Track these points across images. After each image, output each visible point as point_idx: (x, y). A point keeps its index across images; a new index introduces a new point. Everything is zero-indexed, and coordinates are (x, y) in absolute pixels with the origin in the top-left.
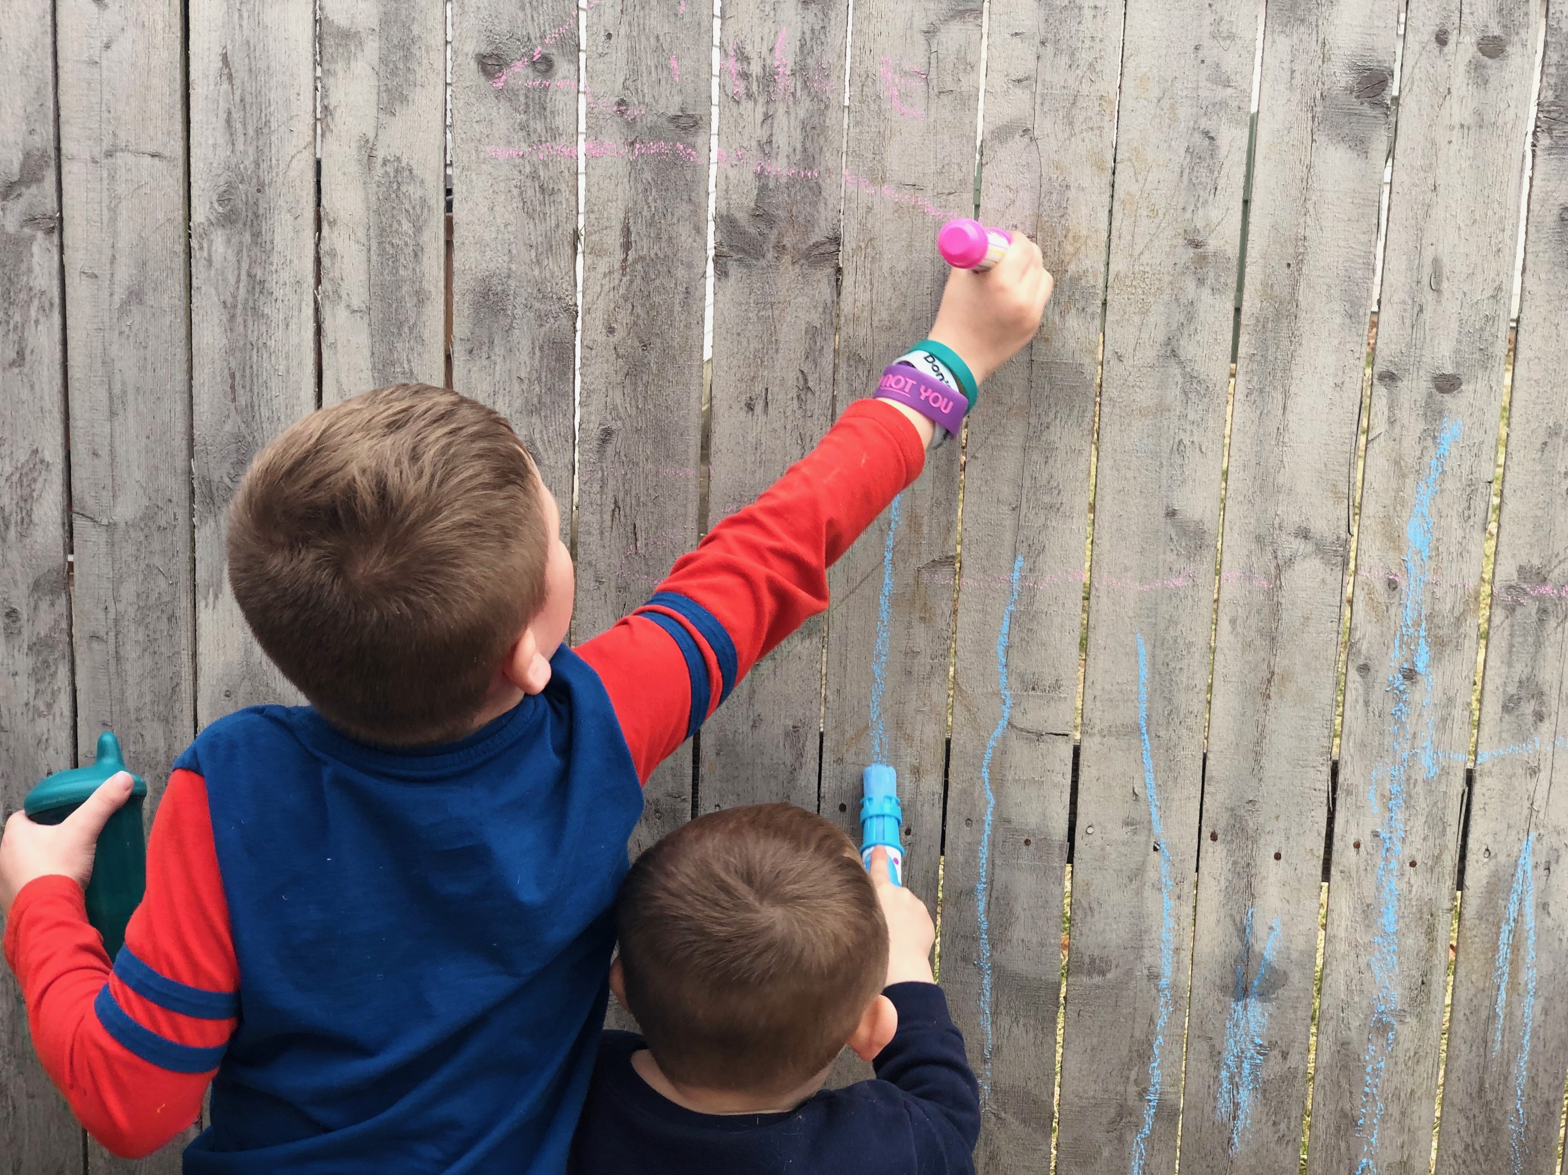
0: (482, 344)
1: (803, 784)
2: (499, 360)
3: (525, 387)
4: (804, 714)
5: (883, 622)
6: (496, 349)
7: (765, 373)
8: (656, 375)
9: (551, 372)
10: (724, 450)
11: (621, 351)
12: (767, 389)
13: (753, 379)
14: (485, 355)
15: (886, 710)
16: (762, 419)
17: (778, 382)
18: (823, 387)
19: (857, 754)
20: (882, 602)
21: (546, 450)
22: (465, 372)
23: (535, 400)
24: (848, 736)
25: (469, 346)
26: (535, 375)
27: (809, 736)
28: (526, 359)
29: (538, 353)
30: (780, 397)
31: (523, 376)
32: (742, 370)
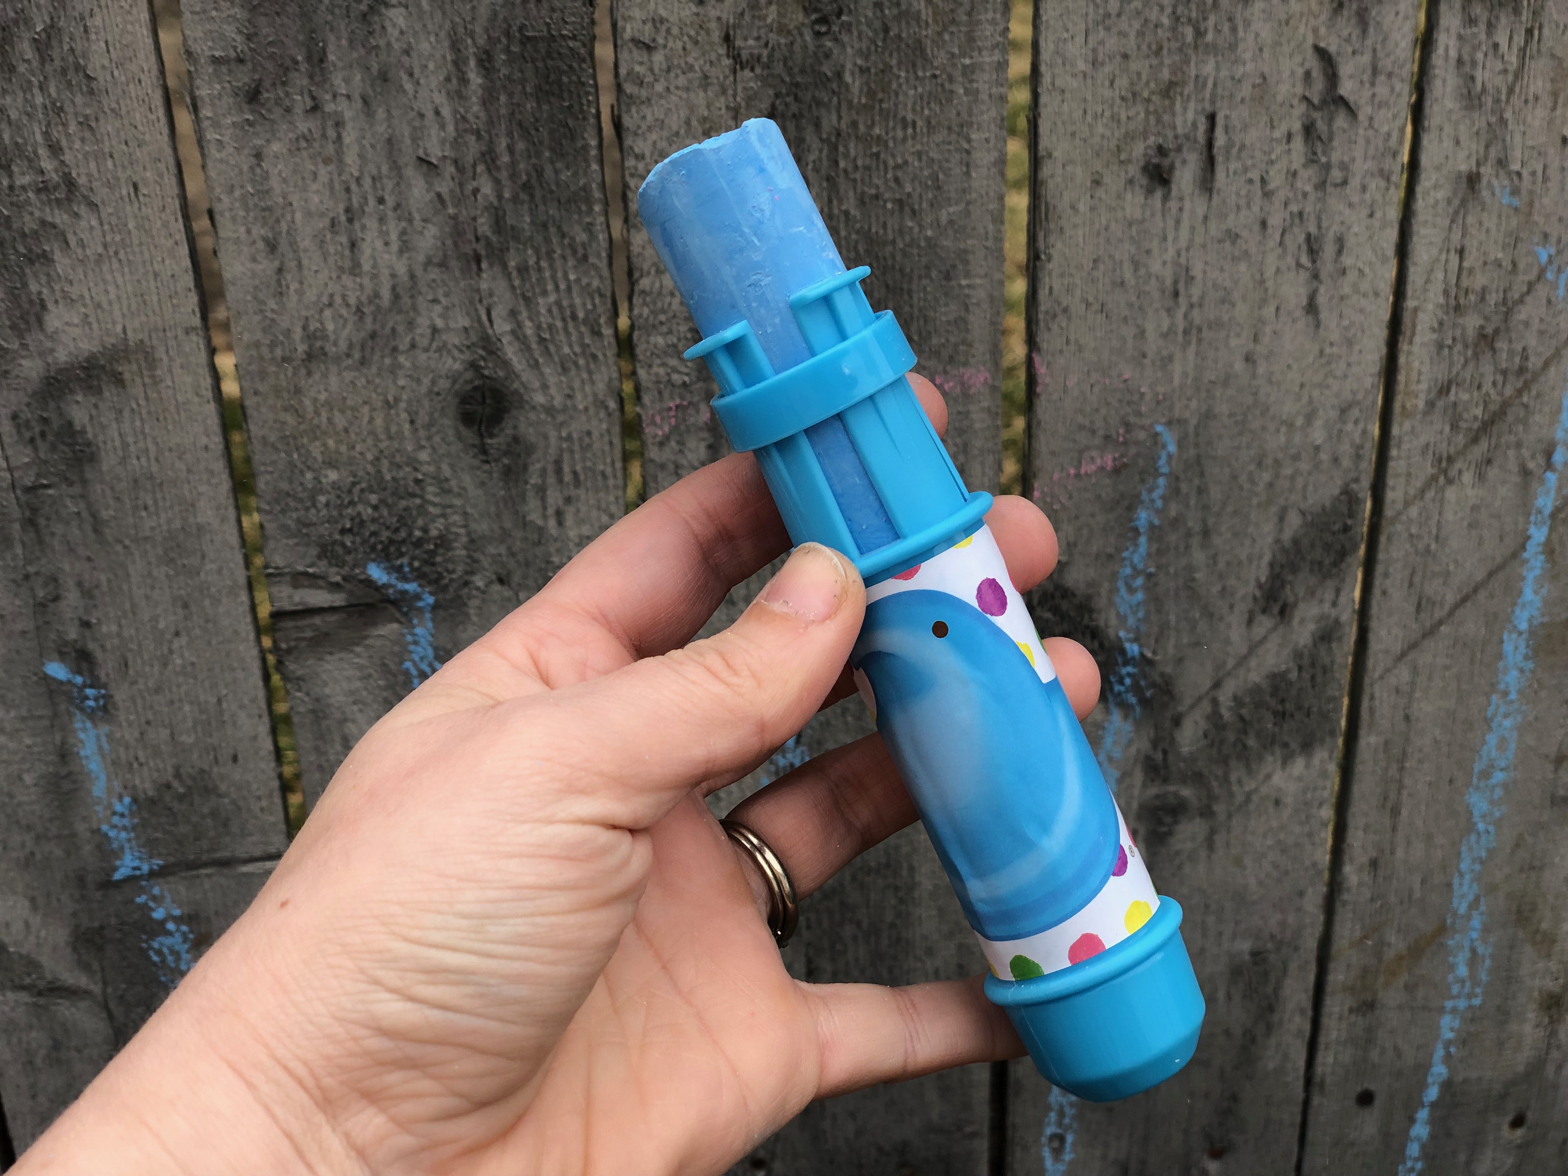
0: (286, 69)
1: (1271, 1065)
2: (349, 111)
3: (444, 187)
4: (1283, 924)
5: (1506, 694)
6: (338, 80)
7: (1209, 68)
8: (867, 108)
9: (525, 133)
10: (1076, 307)
11: (748, 45)
12: (1212, 118)
13: (1169, 90)
14: (301, 102)
15: (1492, 889)
16: (1196, 206)
17: (1246, 90)
18: (1382, 90)
19: (1410, 988)
20: (1508, 647)
21: (536, 365)
22: (245, 162)
23: (484, 225)
24: (1390, 954)
25: (243, 77)
26: (473, 147)
27: (1293, 966)
28: (440, 99)
29: (475, 79)
30: (1252, 136)
31: (435, 153)
32: (1134, 66)
